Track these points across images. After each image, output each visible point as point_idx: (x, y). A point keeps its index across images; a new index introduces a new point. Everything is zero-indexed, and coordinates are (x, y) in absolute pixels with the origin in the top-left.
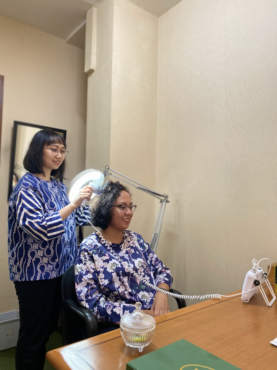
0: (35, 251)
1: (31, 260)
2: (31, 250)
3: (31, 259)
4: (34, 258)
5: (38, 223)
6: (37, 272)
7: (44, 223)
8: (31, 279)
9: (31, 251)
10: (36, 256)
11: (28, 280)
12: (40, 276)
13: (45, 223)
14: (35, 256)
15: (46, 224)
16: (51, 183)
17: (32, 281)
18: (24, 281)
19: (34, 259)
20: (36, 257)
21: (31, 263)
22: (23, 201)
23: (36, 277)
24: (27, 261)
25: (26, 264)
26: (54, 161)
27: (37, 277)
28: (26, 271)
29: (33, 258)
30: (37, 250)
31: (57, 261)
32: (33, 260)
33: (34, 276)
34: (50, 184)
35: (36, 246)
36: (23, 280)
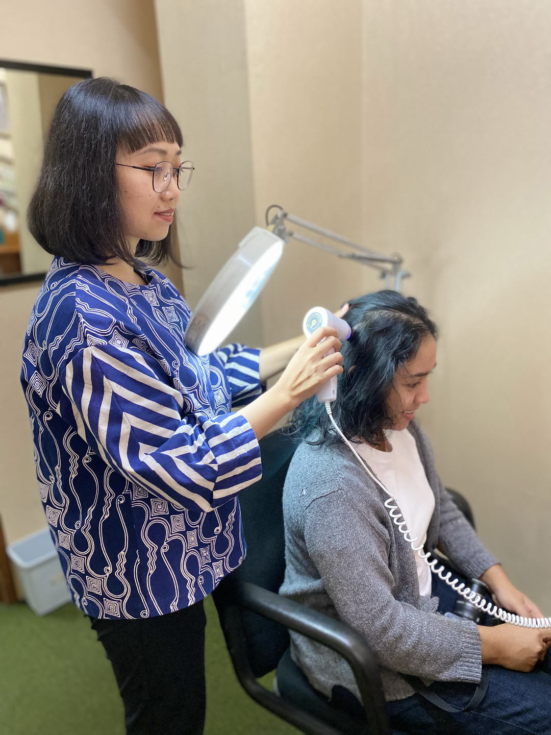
0: (163, 522)
1: (158, 553)
2: (149, 521)
3: (156, 550)
4: (165, 543)
5: (186, 458)
6: (182, 582)
7: (207, 460)
8: (171, 607)
9: (150, 524)
10: (169, 537)
11: (160, 613)
12: (194, 589)
13: (211, 457)
14: (167, 536)
15: (214, 462)
16: (155, 290)
17: (176, 612)
18: (147, 616)
19: (165, 548)
20: (169, 540)
21: (159, 562)
22: (111, 386)
23: (184, 598)
24: (145, 560)
25: (143, 569)
26: (158, 214)
27: (189, 597)
28: (149, 588)
29: (160, 545)
30: (167, 517)
31: (219, 532)
32: (163, 551)
33: (177, 595)
34: (152, 296)
35: (160, 507)
36: (145, 614)
